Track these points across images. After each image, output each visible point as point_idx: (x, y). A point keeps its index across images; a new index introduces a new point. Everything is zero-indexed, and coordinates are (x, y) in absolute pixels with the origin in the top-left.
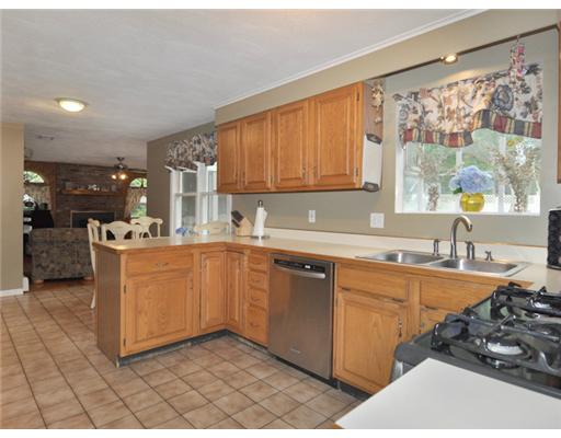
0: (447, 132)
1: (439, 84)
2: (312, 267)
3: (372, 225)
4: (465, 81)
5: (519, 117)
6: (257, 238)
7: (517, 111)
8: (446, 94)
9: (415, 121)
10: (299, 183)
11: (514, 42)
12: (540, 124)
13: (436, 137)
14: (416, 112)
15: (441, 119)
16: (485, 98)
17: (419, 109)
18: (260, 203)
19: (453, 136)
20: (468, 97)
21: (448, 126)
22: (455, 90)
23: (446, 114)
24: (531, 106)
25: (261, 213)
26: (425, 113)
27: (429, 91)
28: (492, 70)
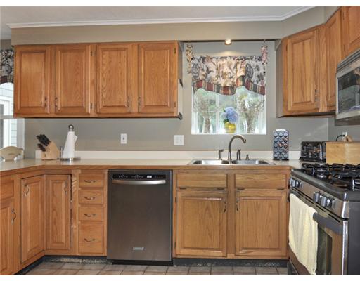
0: (222, 85)
1: (216, 55)
2: (153, 176)
3: (175, 144)
4: (231, 57)
5: (255, 83)
6: (67, 160)
7: (254, 79)
8: (221, 62)
9: (204, 75)
10: (123, 111)
11: (263, 42)
12: (264, 88)
13: (214, 87)
14: (203, 70)
15: (218, 77)
16: (242, 69)
17: (205, 69)
18: (71, 128)
19: (226, 88)
20: (232, 67)
21: (222, 82)
22: (225, 61)
23: (221, 75)
24: (260, 77)
25: (71, 137)
26: (209, 72)
27: (211, 58)
28: (243, 55)
